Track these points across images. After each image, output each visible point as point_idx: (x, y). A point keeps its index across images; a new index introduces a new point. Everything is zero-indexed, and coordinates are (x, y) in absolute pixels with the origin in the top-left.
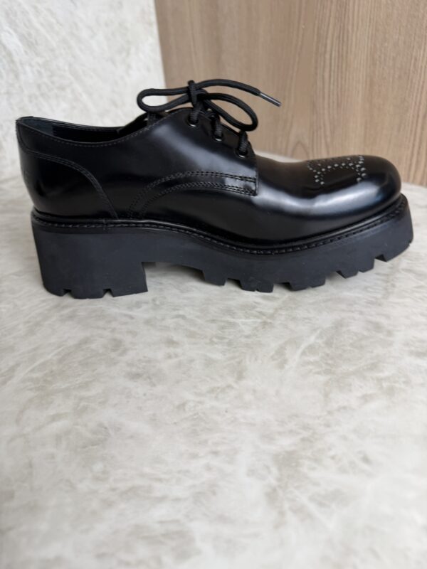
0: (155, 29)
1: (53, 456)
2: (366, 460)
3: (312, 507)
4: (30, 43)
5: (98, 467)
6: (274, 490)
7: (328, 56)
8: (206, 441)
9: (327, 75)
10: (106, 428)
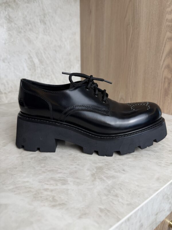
0: (80, 62)
1: (30, 162)
2: (124, 170)
3: (105, 178)
4: (41, 62)
5: (43, 165)
6: (94, 174)
7: (131, 71)
8: (76, 162)
9: (131, 77)
10: (47, 157)
